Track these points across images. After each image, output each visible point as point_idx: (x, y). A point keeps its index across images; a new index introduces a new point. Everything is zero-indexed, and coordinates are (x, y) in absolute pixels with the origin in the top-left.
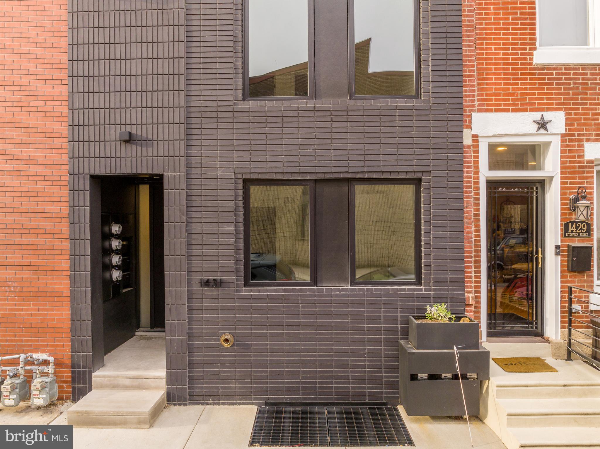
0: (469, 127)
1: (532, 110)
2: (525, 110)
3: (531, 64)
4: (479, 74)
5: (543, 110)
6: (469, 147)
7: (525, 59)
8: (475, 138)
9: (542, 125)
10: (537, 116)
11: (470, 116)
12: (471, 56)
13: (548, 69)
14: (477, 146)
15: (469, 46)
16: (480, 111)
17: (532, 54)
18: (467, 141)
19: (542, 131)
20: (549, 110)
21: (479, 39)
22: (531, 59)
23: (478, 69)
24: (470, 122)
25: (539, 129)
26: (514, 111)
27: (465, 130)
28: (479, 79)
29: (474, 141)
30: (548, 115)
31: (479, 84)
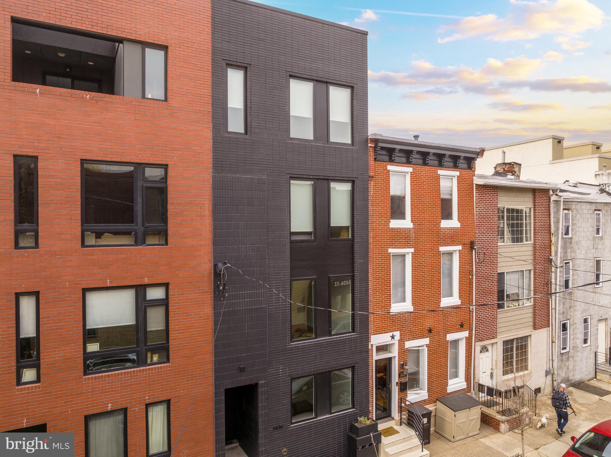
0: (370, 342)
1: (390, 332)
2: (387, 332)
3: (390, 314)
4: (373, 320)
5: (393, 331)
6: (370, 349)
7: (388, 312)
8: (372, 345)
9: (393, 337)
10: (391, 334)
11: (371, 337)
13: (395, 315)
14: (373, 348)
16: (374, 334)
17: (390, 310)
18: (370, 347)
20: (395, 331)
21: (374, 306)
22: (390, 312)
23: (373, 318)
24: (371, 339)
25: (392, 339)
26: (384, 333)
28: (373, 322)
30: (395, 333)
31: (373, 324)
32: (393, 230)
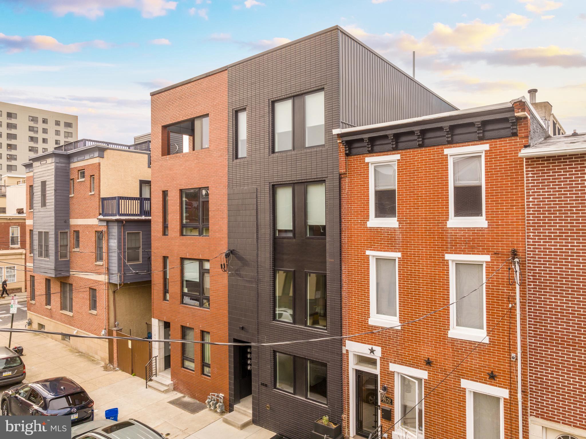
0: (345, 346)
1: (368, 344)
2: (365, 343)
3: (368, 324)
4: (348, 325)
5: (372, 345)
6: (345, 354)
7: (366, 321)
8: (347, 350)
9: (372, 351)
10: (370, 347)
11: (345, 342)
12: (346, 316)
13: (374, 327)
14: (348, 355)
15: (345, 312)
16: (349, 340)
17: (368, 320)
18: (344, 352)
19: (372, 354)
20: (375, 345)
21: (349, 310)
22: (368, 322)
23: (348, 322)
24: (345, 344)
25: (370, 353)
26: (361, 343)
27: (343, 347)
28: (349, 327)
29: (346, 352)
30: (375, 348)
31: (348, 329)
32: (371, 230)
